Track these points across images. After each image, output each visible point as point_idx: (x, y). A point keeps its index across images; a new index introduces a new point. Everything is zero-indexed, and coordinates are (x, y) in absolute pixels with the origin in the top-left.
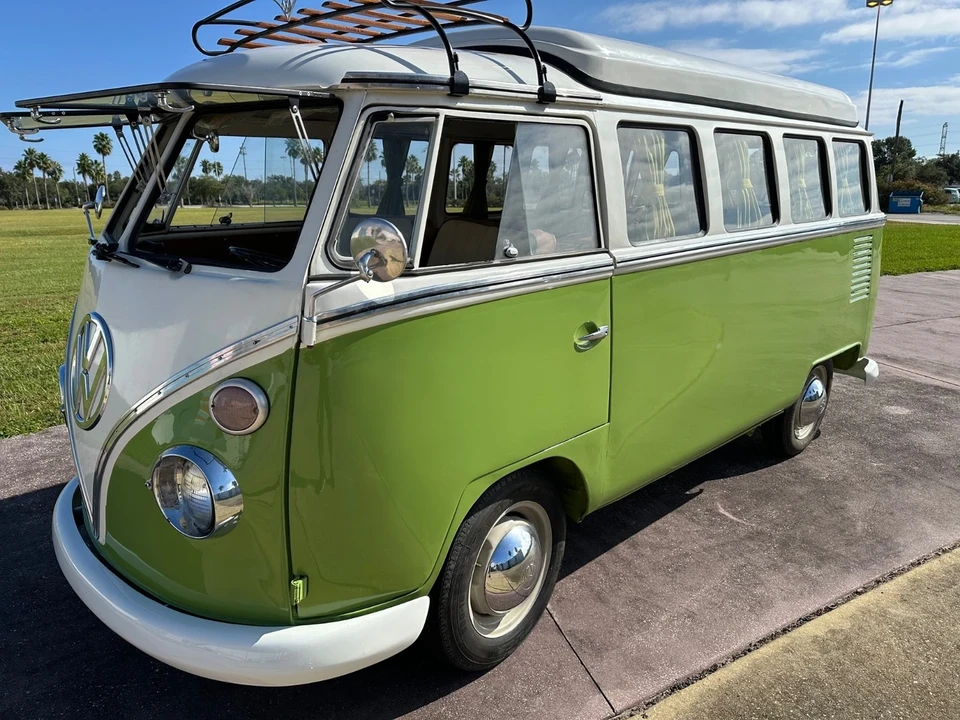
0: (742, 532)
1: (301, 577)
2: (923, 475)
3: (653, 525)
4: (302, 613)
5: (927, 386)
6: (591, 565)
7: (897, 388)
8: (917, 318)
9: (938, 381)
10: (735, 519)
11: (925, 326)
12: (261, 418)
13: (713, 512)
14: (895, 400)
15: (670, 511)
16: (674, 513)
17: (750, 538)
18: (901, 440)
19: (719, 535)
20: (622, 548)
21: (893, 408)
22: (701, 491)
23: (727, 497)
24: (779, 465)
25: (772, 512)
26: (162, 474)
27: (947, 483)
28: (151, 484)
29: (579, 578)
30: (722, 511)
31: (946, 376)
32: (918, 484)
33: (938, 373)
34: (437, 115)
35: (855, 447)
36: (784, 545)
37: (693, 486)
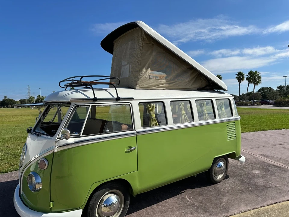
0: (188, 203)
1: (52, 202)
2: (251, 191)
3: (166, 200)
4: (53, 210)
5: (271, 165)
6: (144, 210)
7: (261, 165)
8: (283, 143)
9: (276, 163)
10: (188, 200)
11: (283, 146)
12: (46, 166)
13: (184, 198)
14: (258, 169)
15: (172, 197)
16: (173, 198)
17: (189, 205)
18: (251, 180)
19: (182, 204)
20: (154, 206)
21: (255, 171)
22: (185, 192)
23: (190, 194)
24: (211, 186)
25: (200, 199)
26: (29, 178)
27: (256, 193)
28: (27, 180)
29: (138, 213)
30: (187, 198)
31: (279, 162)
32: (247, 193)
33: (277, 161)
34: (90, 105)
35: (236, 182)
36: (198, 207)
37: (183, 190)
